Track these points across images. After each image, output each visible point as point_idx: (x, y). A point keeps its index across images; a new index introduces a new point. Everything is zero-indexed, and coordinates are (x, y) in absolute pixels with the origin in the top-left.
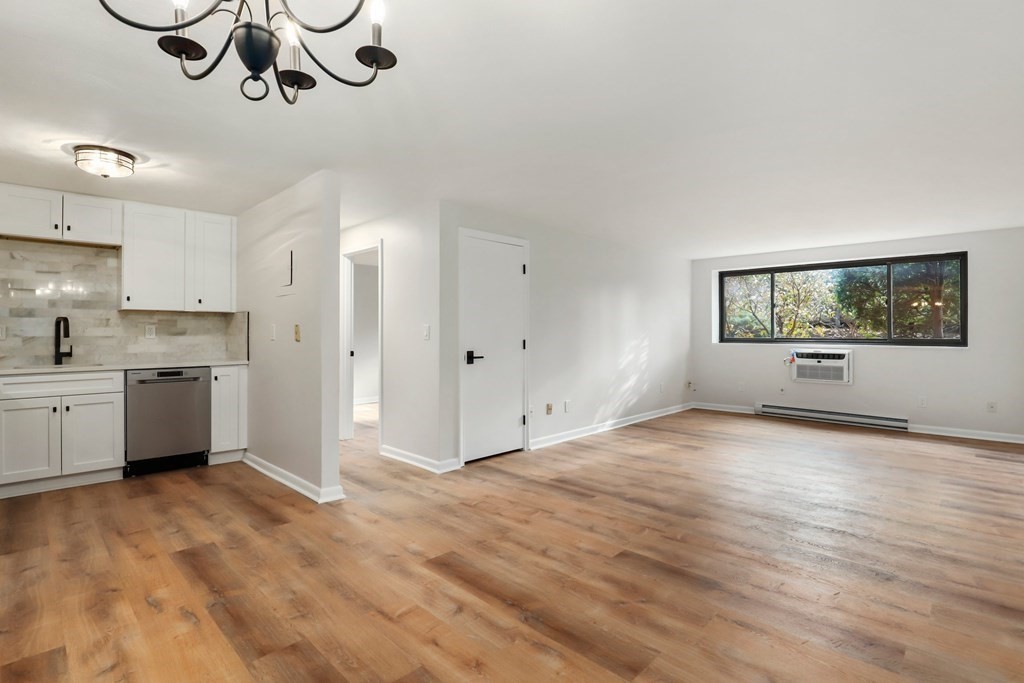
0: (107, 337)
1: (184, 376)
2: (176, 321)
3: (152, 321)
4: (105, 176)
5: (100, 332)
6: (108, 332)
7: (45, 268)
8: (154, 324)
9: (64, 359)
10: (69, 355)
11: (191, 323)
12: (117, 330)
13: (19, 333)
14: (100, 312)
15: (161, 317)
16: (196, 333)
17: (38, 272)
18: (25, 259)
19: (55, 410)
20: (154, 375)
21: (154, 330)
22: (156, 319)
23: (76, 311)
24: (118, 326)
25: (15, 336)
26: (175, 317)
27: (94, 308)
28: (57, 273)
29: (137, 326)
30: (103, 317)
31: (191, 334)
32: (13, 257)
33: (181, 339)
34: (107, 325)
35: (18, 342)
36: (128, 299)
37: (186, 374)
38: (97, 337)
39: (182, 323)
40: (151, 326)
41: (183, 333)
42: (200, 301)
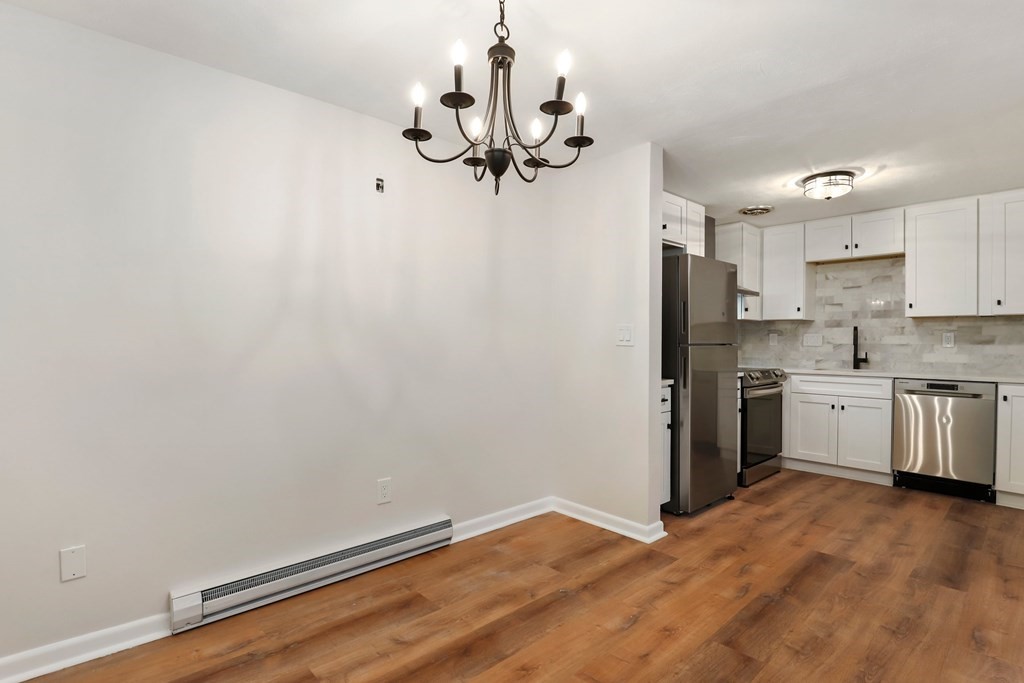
0: (903, 345)
1: (959, 391)
2: (980, 328)
3: (949, 328)
4: (828, 198)
5: (896, 340)
6: (903, 340)
7: (850, 285)
8: (950, 331)
9: (862, 364)
10: (865, 360)
11: (1001, 330)
12: (912, 339)
13: (831, 341)
14: (896, 320)
15: (961, 324)
16: (1008, 341)
17: (844, 288)
18: (835, 278)
19: (833, 407)
20: (923, 386)
21: (953, 339)
22: (955, 325)
23: (875, 320)
24: (913, 334)
25: (829, 343)
26: (979, 323)
27: (890, 317)
28: (859, 287)
29: (933, 334)
30: (898, 326)
31: (1000, 343)
32: (827, 278)
33: (988, 349)
34: (902, 333)
35: (829, 348)
36: (911, 306)
37: (962, 388)
38: (892, 345)
39: (988, 330)
40: (949, 334)
41: (991, 341)
42: (999, 303)
